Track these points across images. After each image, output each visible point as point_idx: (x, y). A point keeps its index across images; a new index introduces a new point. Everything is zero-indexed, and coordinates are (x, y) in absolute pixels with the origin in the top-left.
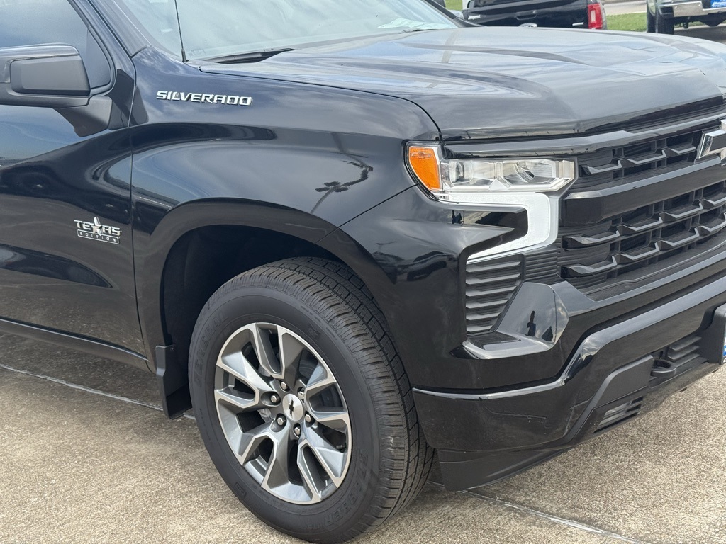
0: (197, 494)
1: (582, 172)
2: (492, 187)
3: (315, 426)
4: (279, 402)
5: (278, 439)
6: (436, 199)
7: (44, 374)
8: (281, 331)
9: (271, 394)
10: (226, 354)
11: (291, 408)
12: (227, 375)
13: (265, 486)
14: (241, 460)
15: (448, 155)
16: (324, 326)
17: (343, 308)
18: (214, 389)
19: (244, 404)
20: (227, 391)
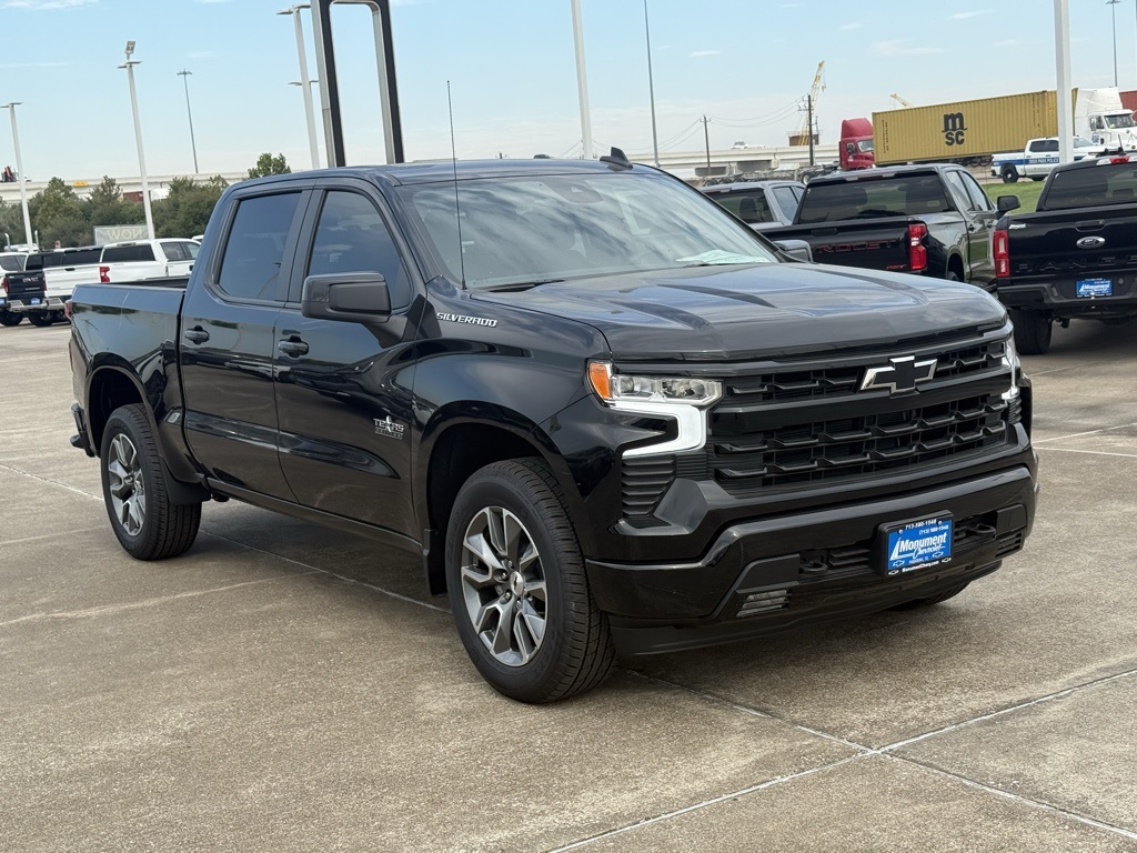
0: (451, 669)
1: (728, 391)
2: (652, 398)
3: (530, 599)
4: (507, 579)
5: (503, 609)
6: (607, 405)
7: (369, 583)
8: (506, 512)
9: (503, 571)
10: (469, 535)
11: (515, 583)
12: (471, 554)
13: (492, 652)
14: (477, 629)
15: (616, 372)
16: (530, 507)
17: (548, 494)
18: (460, 566)
19: (480, 578)
20: (472, 569)
